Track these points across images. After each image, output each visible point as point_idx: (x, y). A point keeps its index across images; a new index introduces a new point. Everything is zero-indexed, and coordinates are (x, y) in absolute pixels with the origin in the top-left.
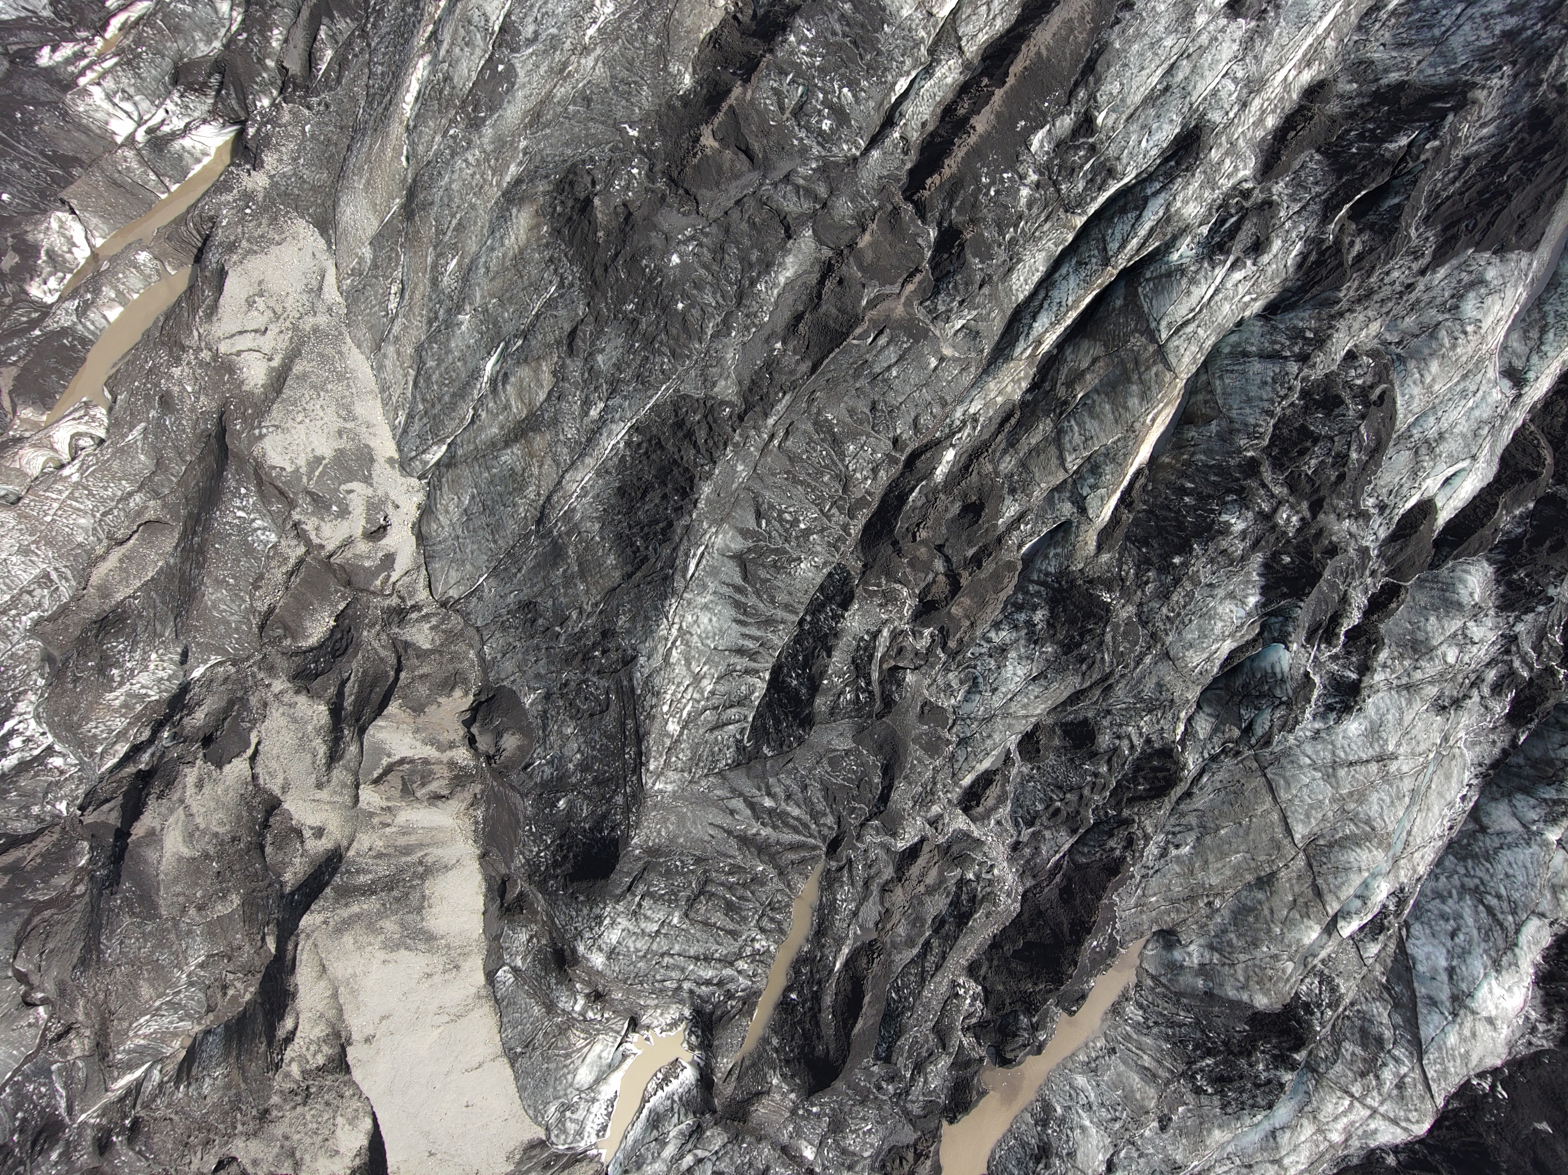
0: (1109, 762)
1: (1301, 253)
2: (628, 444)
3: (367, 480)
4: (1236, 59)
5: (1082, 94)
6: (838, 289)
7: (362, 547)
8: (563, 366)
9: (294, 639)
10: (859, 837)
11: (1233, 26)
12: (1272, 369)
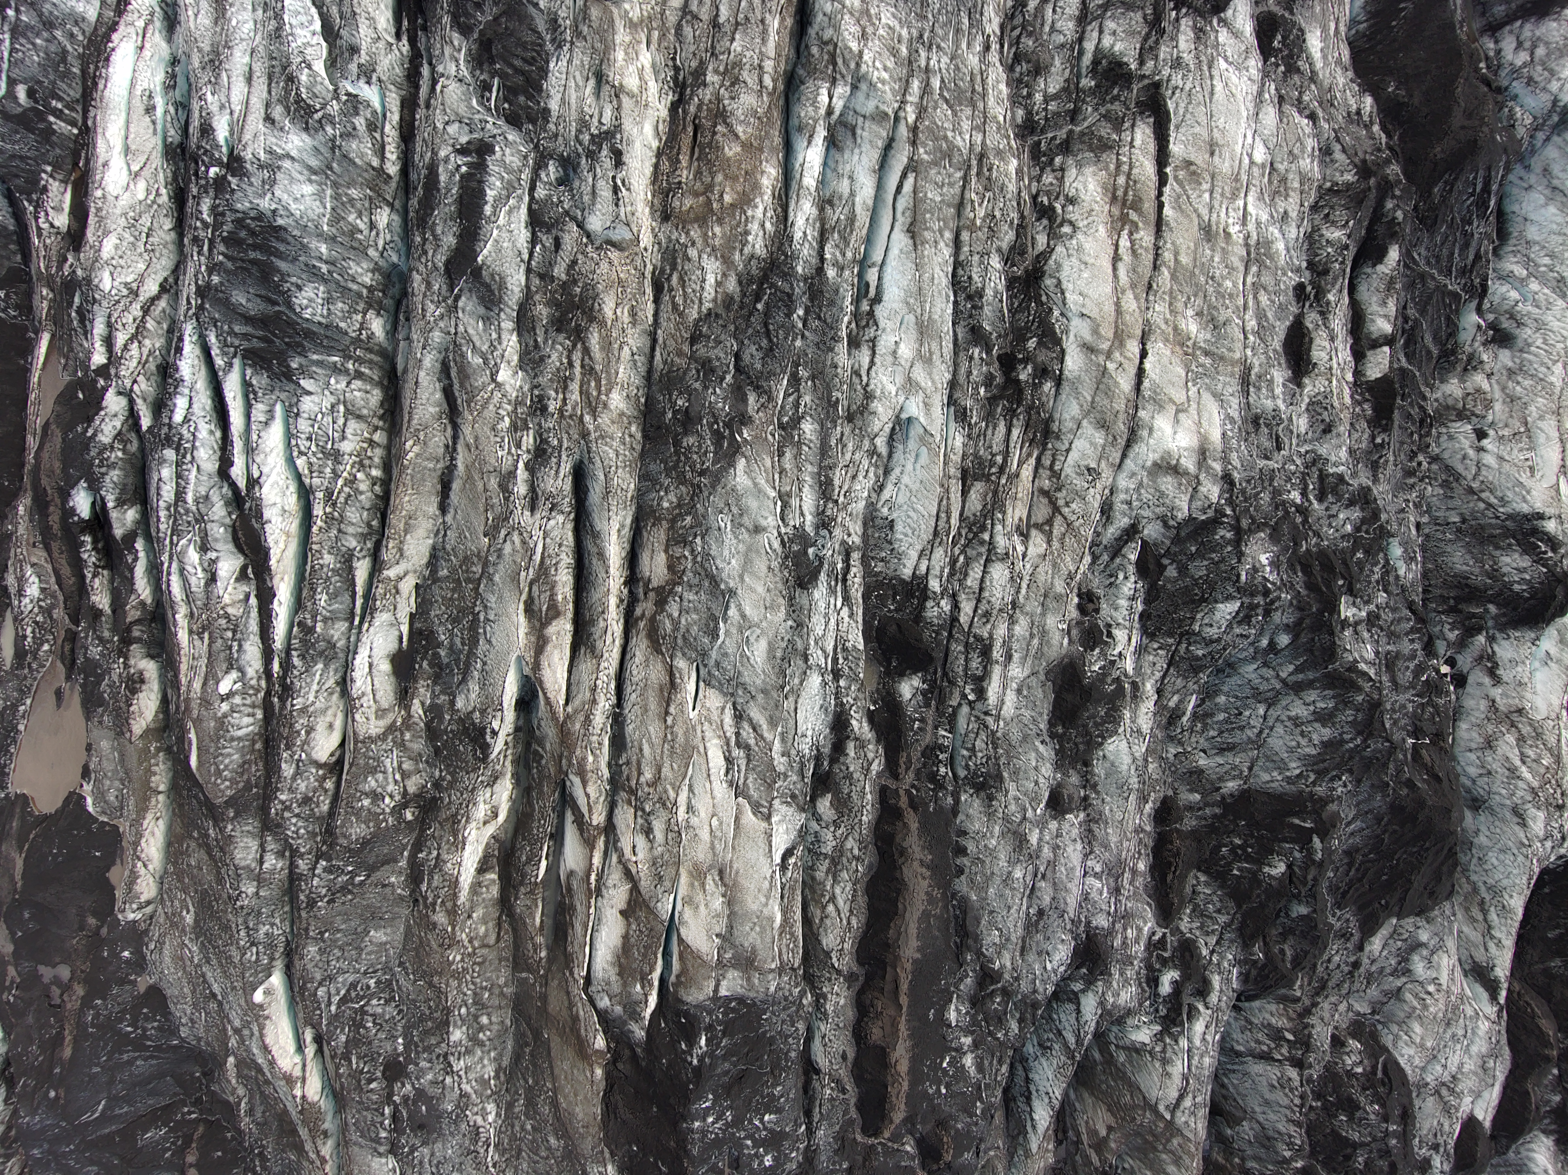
1: (1240, 974)
4: (1086, 855)
5: (969, 955)
11: (1066, 825)
12: (1273, 1071)
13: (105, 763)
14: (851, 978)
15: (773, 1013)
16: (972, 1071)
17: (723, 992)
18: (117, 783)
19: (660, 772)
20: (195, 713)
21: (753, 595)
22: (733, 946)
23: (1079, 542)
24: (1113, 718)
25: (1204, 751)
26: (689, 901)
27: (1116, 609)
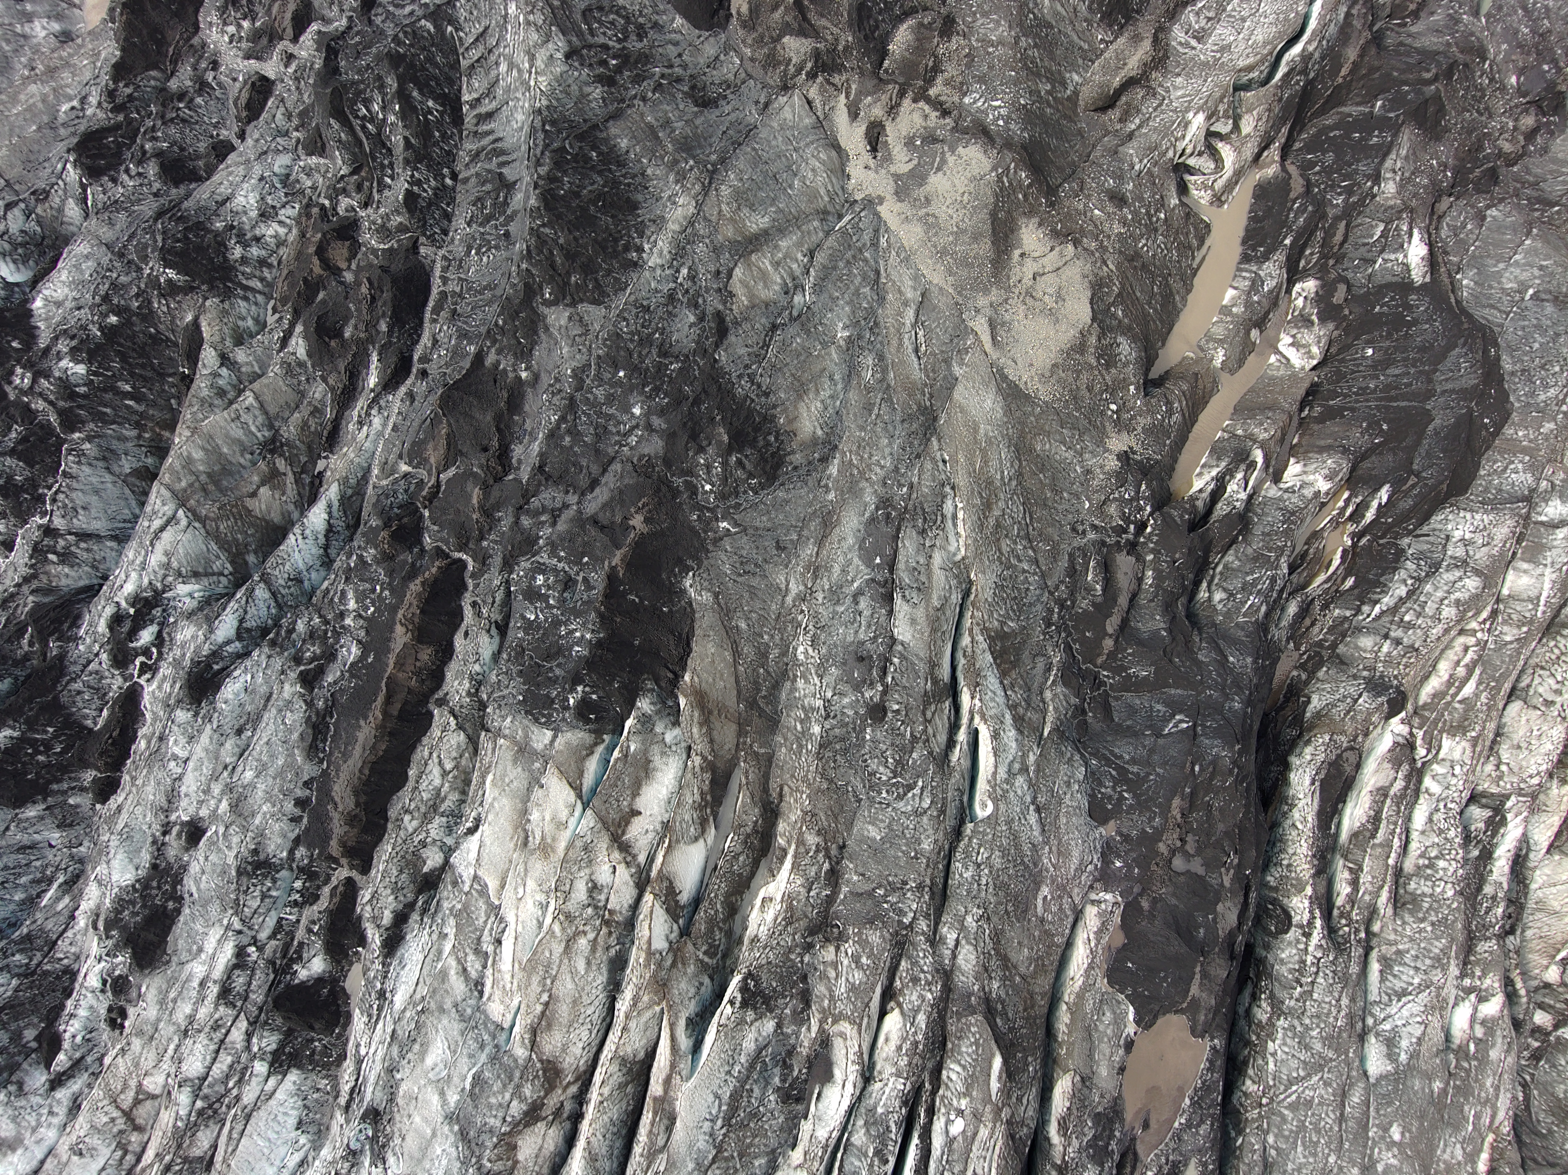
0: (144, 152)
1: (79, 627)
2: (640, 250)
3: (897, 177)
4: (180, 778)
5: (321, 704)
6: (485, 442)
7: (878, 112)
8: (725, 303)
9: (921, 25)
10: (350, 18)
11: (192, 810)
12: (81, 522)
13: (1107, 1052)
14: (442, 702)
15: (514, 697)
16: (350, 595)
17: (549, 734)
18: (1101, 1028)
19: (567, 947)
20: (988, 1108)
21: (426, 1113)
22: (531, 772)
23: (107, 1084)
24: (120, 903)
25: (51, 846)
26: (562, 825)
27: (91, 1007)
